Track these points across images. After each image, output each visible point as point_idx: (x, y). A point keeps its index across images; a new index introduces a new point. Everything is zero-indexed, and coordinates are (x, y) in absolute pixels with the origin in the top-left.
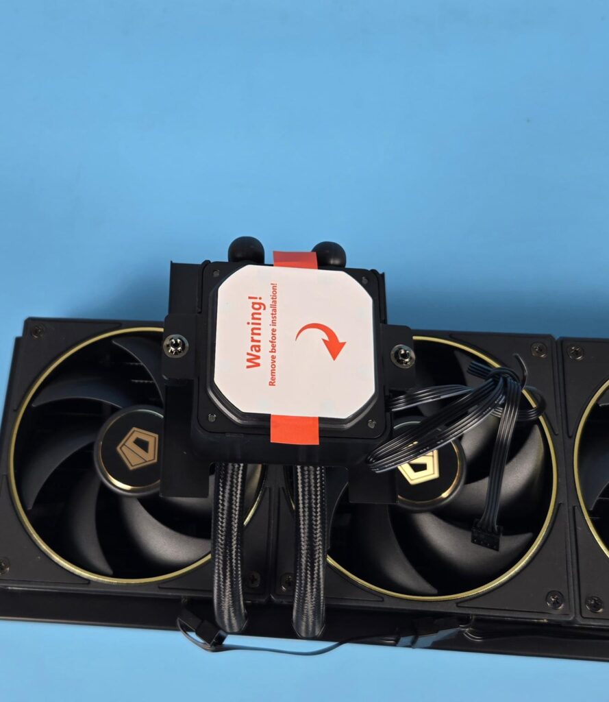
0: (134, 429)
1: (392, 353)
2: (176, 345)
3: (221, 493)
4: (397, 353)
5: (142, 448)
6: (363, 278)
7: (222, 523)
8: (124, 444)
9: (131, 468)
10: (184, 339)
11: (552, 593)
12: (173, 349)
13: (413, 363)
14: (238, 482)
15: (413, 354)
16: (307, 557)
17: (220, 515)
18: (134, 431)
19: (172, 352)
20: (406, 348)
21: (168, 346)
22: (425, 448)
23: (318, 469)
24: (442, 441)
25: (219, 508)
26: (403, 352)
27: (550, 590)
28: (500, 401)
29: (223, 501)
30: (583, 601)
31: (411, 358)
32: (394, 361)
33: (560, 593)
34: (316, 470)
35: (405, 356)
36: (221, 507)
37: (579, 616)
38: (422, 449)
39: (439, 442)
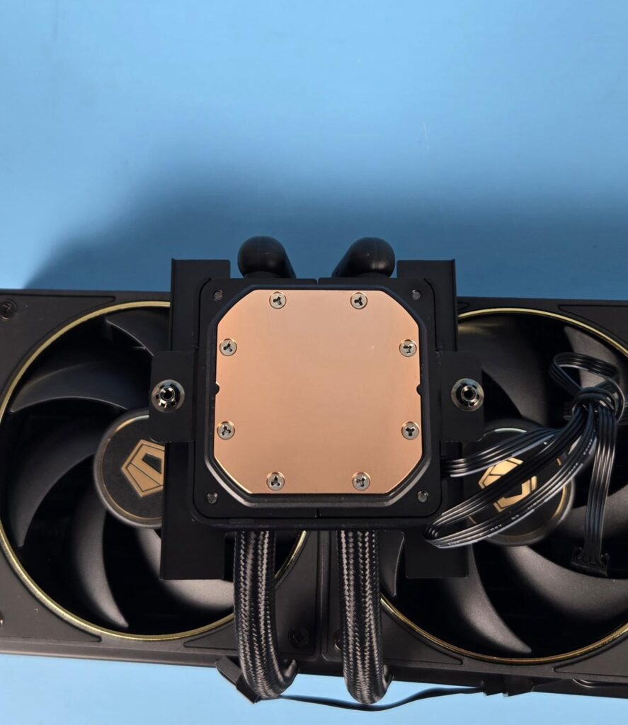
0: (142, 442)
1: (454, 390)
2: (167, 395)
3: (243, 569)
4: (460, 389)
5: (153, 467)
6: (414, 291)
7: (245, 606)
8: (130, 463)
9: (141, 494)
10: (179, 386)
12: (162, 401)
13: (482, 403)
14: (263, 554)
15: (480, 391)
16: (354, 631)
17: (243, 596)
18: (142, 445)
19: (163, 405)
20: (471, 382)
21: (157, 397)
22: (497, 525)
23: (367, 534)
24: (517, 516)
25: (241, 587)
26: (466, 389)
28: (589, 449)
29: (245, 578)
31: (478, 397)
32: (455, 401)
34: (364, 537)
35: (470, 394)
36: (243, 586)
38: (494, 527)
39: (513, 518)
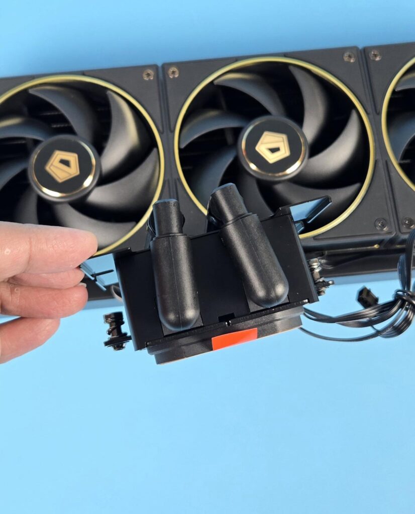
0: (57, 152)
5: (65, 165)
8: (51, 165)
9: (60, 181)
11: (378, 220)
27: (377, 218)
30: (400, 222)
33: (383, 219)
37: (398, 232)
